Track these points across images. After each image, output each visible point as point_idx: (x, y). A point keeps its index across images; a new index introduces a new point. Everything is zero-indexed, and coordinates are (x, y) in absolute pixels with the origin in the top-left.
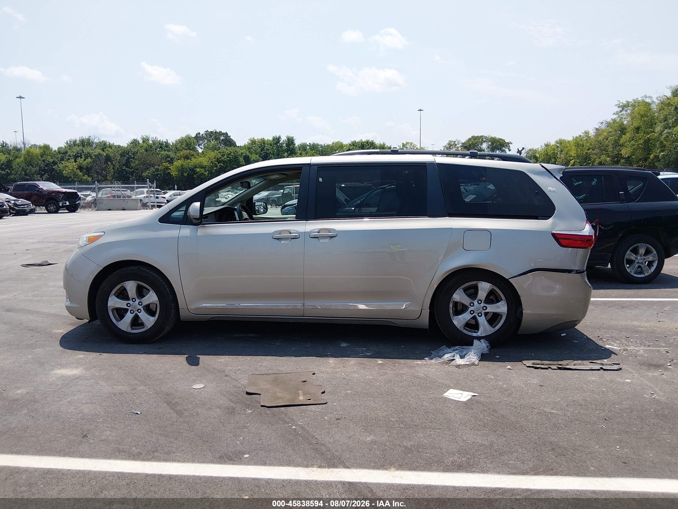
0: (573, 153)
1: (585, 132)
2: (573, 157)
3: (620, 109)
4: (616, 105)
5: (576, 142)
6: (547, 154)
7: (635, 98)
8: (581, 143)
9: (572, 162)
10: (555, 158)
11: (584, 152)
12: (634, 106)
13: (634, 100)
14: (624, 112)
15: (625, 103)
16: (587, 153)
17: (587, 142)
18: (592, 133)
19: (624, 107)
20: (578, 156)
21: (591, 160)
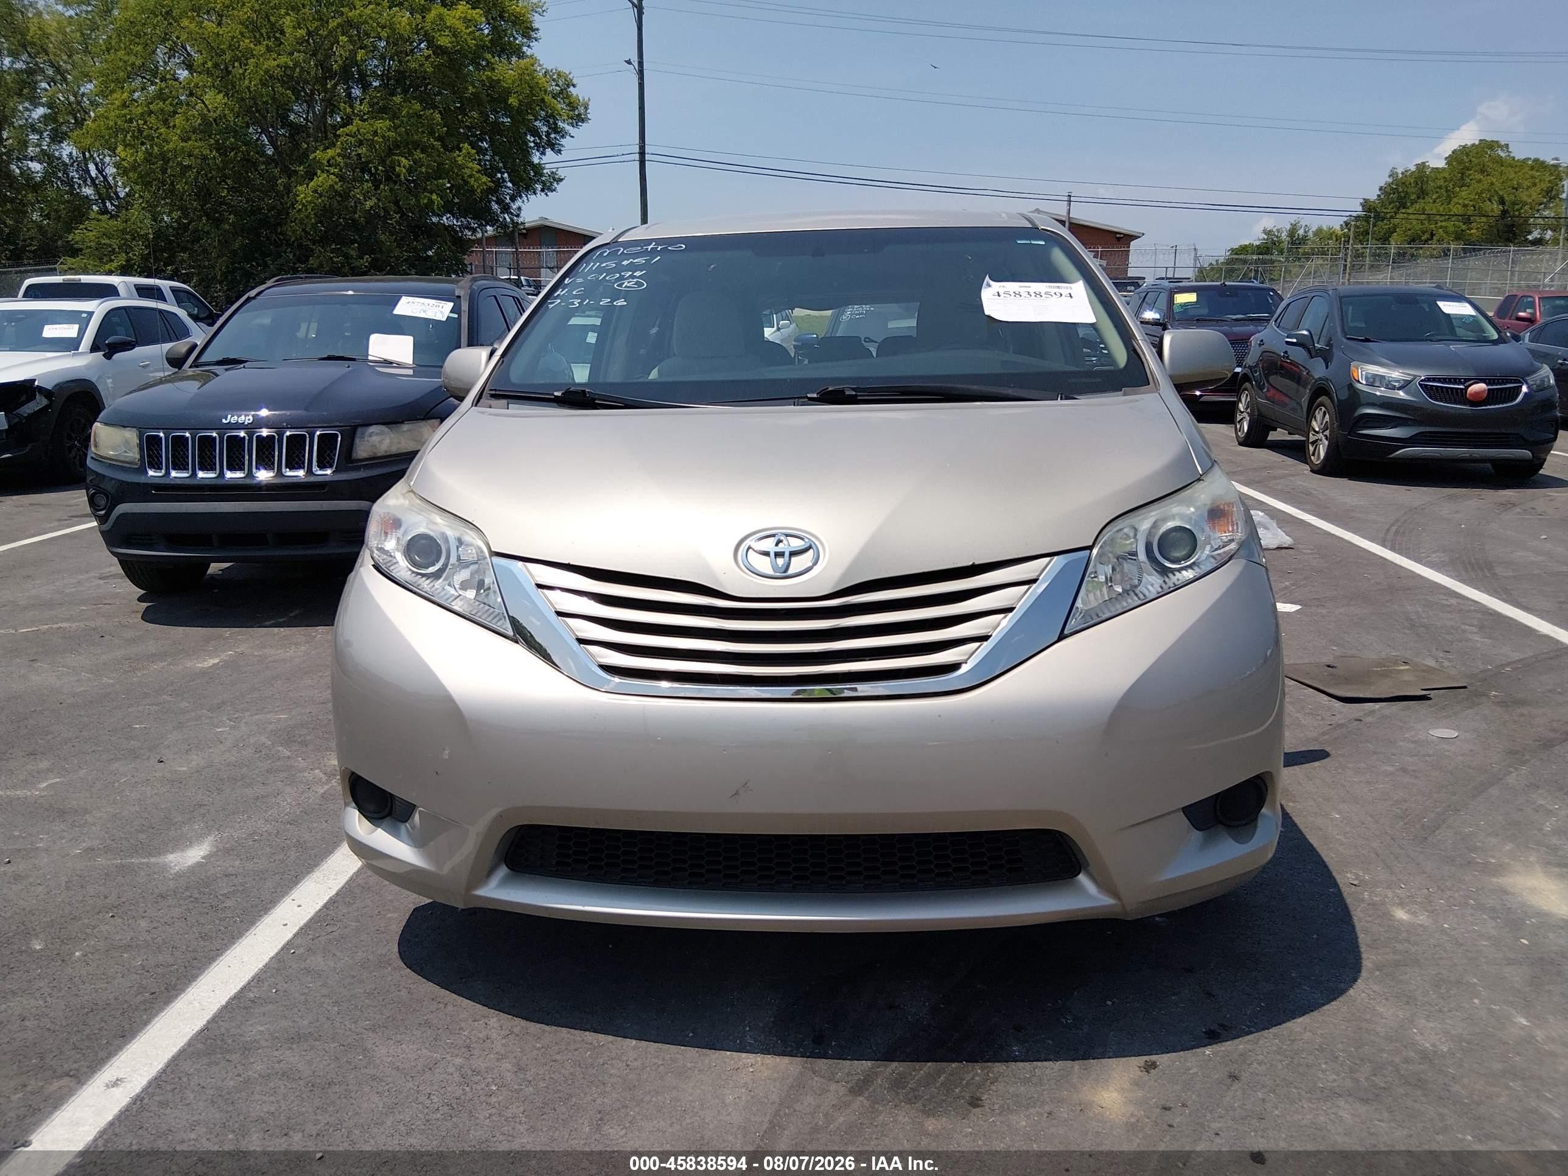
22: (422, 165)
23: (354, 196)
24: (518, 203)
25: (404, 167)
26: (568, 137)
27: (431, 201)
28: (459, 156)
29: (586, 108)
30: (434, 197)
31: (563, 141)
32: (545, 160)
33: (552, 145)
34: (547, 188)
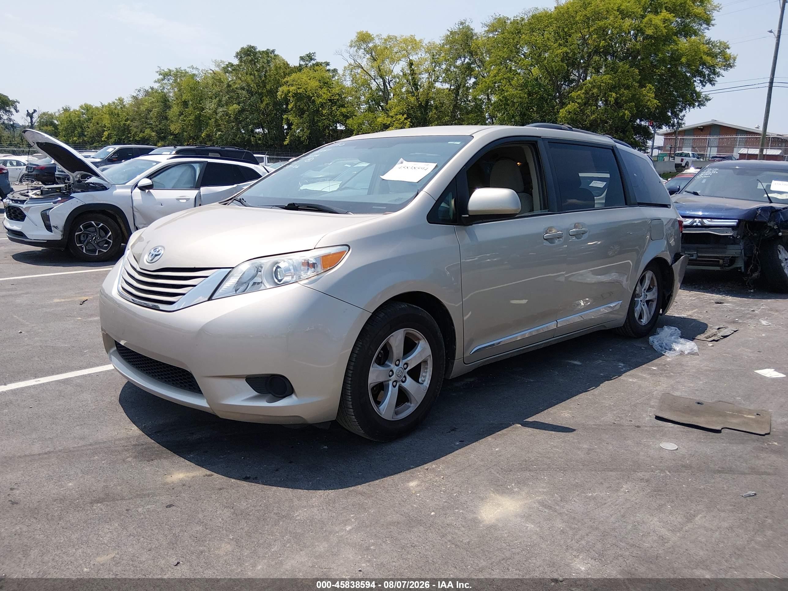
0: (106, 122)
1: (119, 99)
2: (107, 128)
3: (161, 77)
4: (157, 72)
5: (109, 110)
6: (71, 121)
7: (178, 67)
8: (116, 111)
9: (106, 133)
10: (81, 127)
11: (122, 123)
12: (176, 75)
13: (176, 69)
14: (166, 81)
15: (166, 70)
16: (125, 124)
17: (123, 111)
18: (128, 101)
19: (166, 75)
20: (113, 127)
21: (131, 133)
22: (624, 96)
23: (587, 113)
24: (684, 113)
25: (613, 98)
26: (721, 77)
27: (624, 114)
28: (645, 90)
29: (735, 60)
30: (626, 112)
31: (717, 79)
32: (705, 89)
33: (711, 81)
34: (701, 104)
